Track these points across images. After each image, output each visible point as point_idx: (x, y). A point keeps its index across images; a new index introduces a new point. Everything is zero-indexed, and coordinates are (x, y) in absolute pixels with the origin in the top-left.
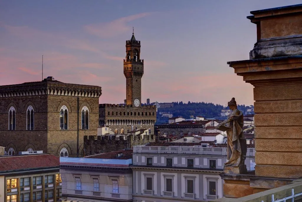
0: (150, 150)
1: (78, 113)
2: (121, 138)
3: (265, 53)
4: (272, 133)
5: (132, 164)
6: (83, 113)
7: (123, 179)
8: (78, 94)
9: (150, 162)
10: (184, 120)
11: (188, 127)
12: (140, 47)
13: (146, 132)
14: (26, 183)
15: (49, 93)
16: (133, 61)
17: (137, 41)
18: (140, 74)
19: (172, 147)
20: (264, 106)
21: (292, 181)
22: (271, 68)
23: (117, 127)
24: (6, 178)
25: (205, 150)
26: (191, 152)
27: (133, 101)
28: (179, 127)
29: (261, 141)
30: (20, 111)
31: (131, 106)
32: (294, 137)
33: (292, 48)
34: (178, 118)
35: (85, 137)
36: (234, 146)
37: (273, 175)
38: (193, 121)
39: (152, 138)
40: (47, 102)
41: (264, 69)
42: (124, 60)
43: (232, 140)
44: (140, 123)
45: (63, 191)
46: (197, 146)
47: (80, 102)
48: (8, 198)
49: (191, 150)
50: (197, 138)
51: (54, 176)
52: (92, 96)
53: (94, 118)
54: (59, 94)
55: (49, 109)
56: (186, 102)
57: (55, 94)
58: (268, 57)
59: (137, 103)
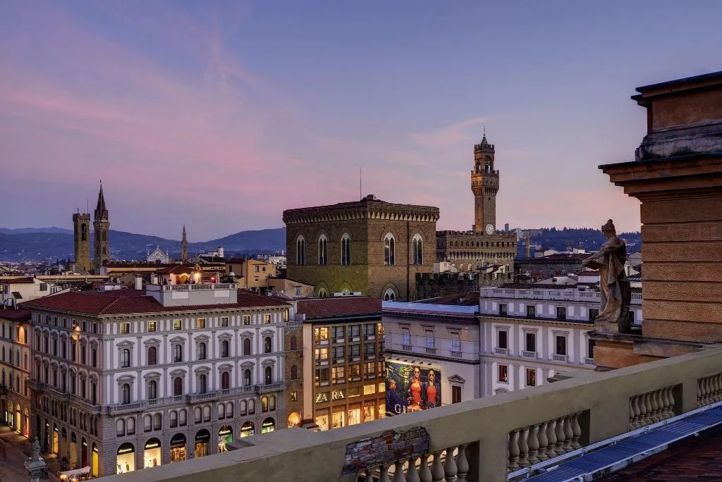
0: (504, 293)
1: (408, 243)
2: (466, 276)
3: (659, 150)
4: (670, 272)
5: (479, 313)
6: (415, 243)
7: (467, 332)
8: (408, 217)
9: (503, 310)
10: (556, 252)
11: (561, 263)
12: (494, 153)
13: (502, 270)
14: (340, 333)
15: (369, 217)
16: (484, 173)
17: (489, 146)
18: (494, 189)
19: (535, 290)
20: (657, 232)
21: (701, 347)
22: (668, 173)
23: (463, 262)
24: (314, 327)
25: (582, 295)
26: (562, 297)
27: (484, 227)
28: (548, 263)
29: (653, 285)
30: (333, 240)
31: (482, 234)
32: (706, 280)
33: (704, 141)
34: (548, 249)
35: (418, 275)
36: (611, 291)
37: (671, 337)
38: (569, 254)
39: (509, 277)
40: (366, 228)
41: (657, 175)
42: (472, 172)
43: (607, 282)
44: (494, 256)
45: (387, 346)
46: (571, 290)
47: (410, 228)
48: (317, 351)
49: (563, 294)
50: (573, 277)
51: (375, 325)
52: (427, 220)
53: (429, 249)
54: (383, 217)
55: (370, 238)
56: (560, 228)
57: (378, 217)
58: (664, 157)
59: (489, 229)
